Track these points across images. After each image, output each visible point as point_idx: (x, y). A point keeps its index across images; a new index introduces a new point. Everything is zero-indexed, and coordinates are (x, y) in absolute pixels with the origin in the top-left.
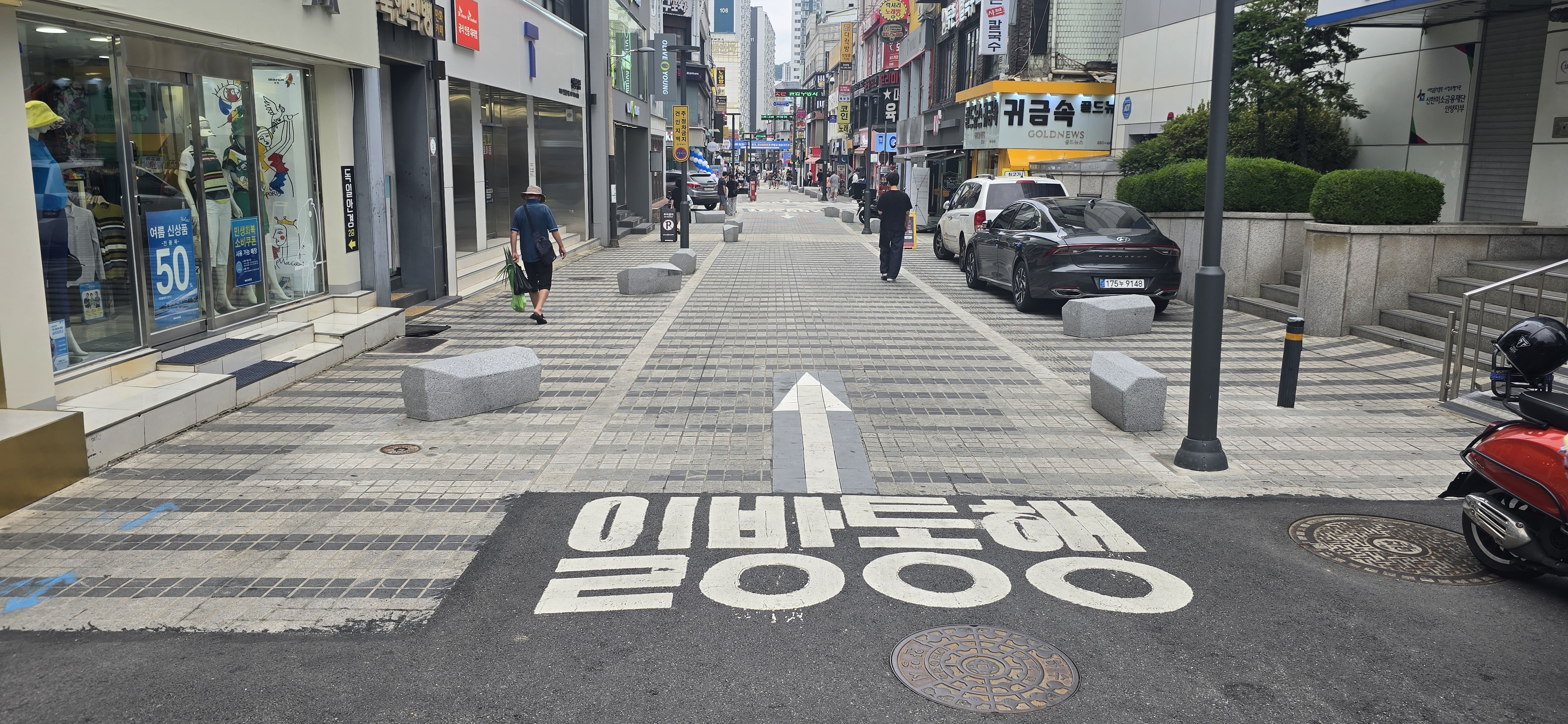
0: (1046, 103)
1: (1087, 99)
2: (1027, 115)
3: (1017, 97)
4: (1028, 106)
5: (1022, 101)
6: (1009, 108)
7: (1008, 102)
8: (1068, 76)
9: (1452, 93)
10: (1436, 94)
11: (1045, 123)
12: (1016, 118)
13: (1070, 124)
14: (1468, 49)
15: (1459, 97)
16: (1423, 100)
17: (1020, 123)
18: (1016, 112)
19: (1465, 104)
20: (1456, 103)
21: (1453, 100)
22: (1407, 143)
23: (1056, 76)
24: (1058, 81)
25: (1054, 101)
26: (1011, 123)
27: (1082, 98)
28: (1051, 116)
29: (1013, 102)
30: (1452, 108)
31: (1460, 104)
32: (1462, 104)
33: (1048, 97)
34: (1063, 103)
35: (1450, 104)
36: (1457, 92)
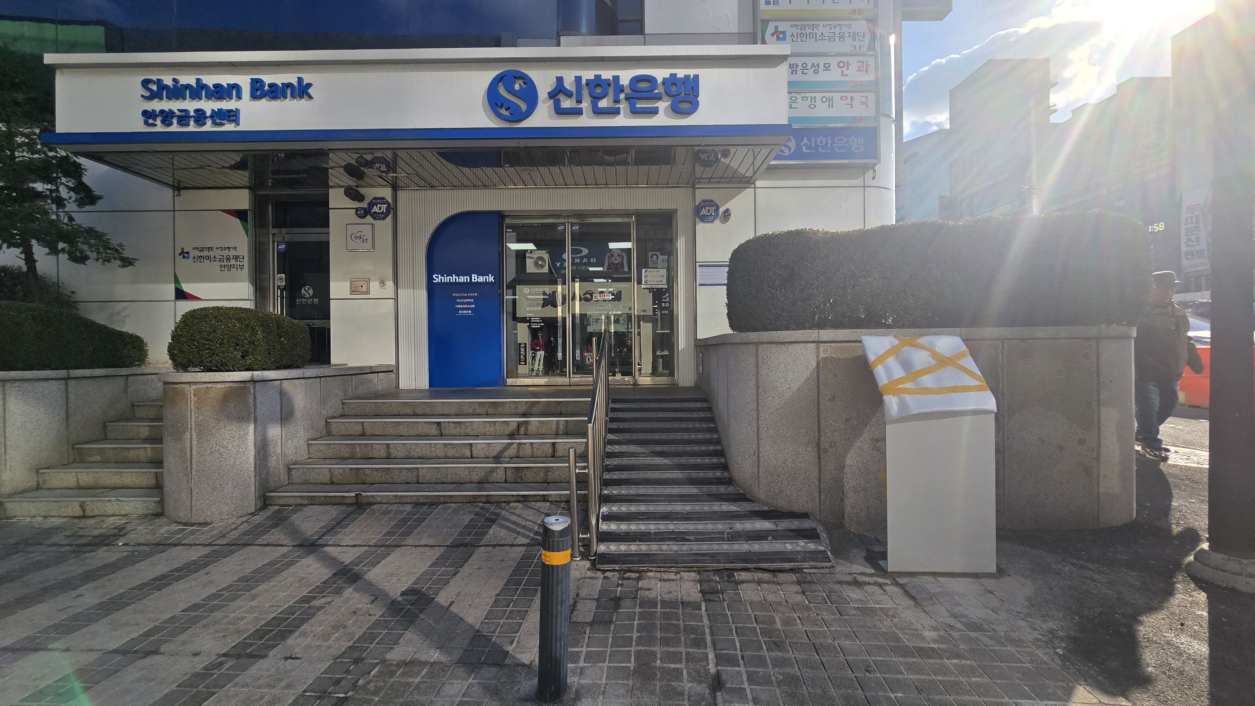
9: (226, 253)
10: (205, 253)
14: (240, 215)
15: (236, 258)
16: (188, 257)
19: (246, 262)
20: (233, 262)
21: (228, 259)
22: (173, 298)
30: (230, 268)
31: (238, 263)
32: (241, 264)
35: (225, 263)
36: (232, 253)
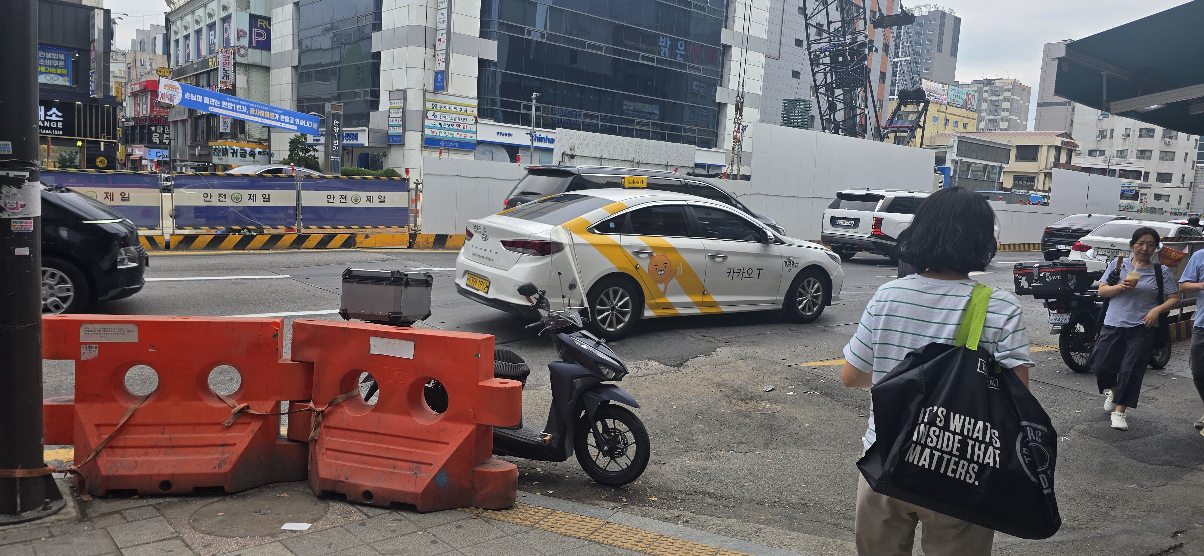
0: (246, 151)
1: (260, 150)
2: (239, 154)
3: (235, 147)
4: (239, 151)
5: (237, 149)
6: (232, 151)
7: (232, 149)
8: (253, 142)
11: (245, 157)
12: (235, 155)
13: (254, 158)
17: (236, 156)
18: (235, 152)
23: (249, 141)
24: (250, 143)
25: (248, 150)
26: (233, 156)
27: (258, 150)
28: (247, 155)
29: (234, 149)
33: (246, 148)
34: (251, 151)
